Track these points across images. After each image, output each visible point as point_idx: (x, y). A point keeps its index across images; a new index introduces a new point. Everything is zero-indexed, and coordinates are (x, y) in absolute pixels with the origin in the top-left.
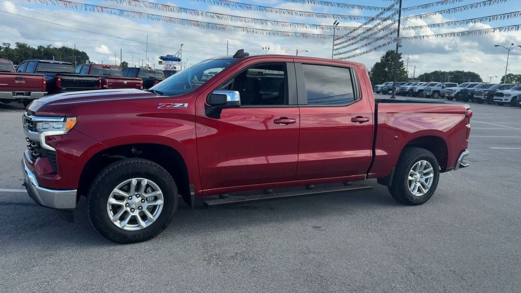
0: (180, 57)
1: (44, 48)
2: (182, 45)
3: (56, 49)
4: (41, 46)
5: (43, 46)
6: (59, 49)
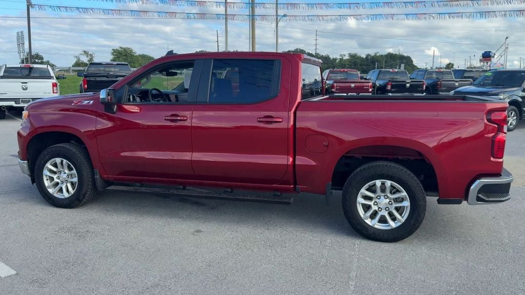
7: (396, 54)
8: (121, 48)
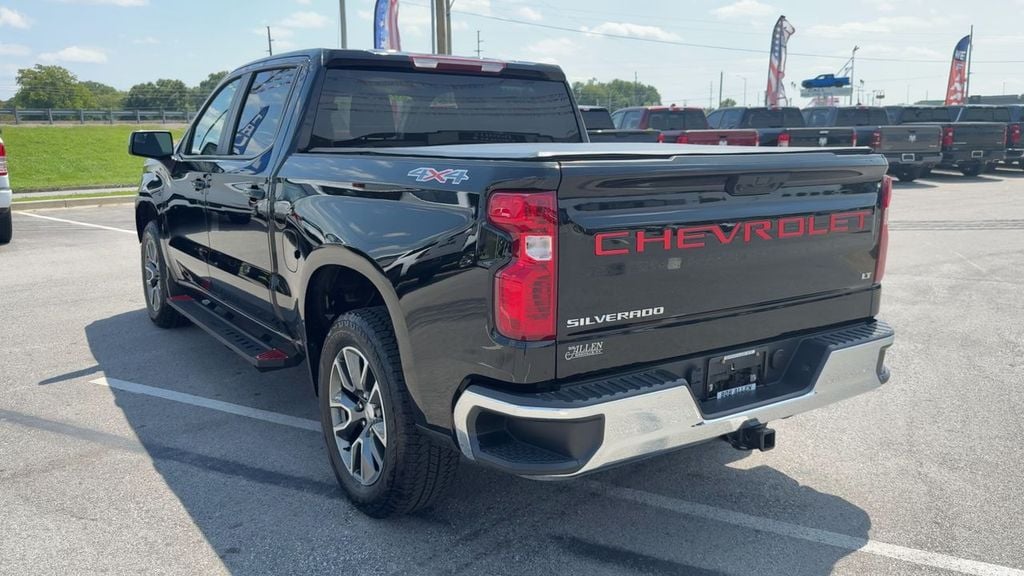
0: (849, 75)
1: (582, 85)
2: (855, 49)
3: (602, 85)
4: (578, 83)
5: (581, 82)
6: (609, 85)
7: (628, 83)
8: (40, 67)
